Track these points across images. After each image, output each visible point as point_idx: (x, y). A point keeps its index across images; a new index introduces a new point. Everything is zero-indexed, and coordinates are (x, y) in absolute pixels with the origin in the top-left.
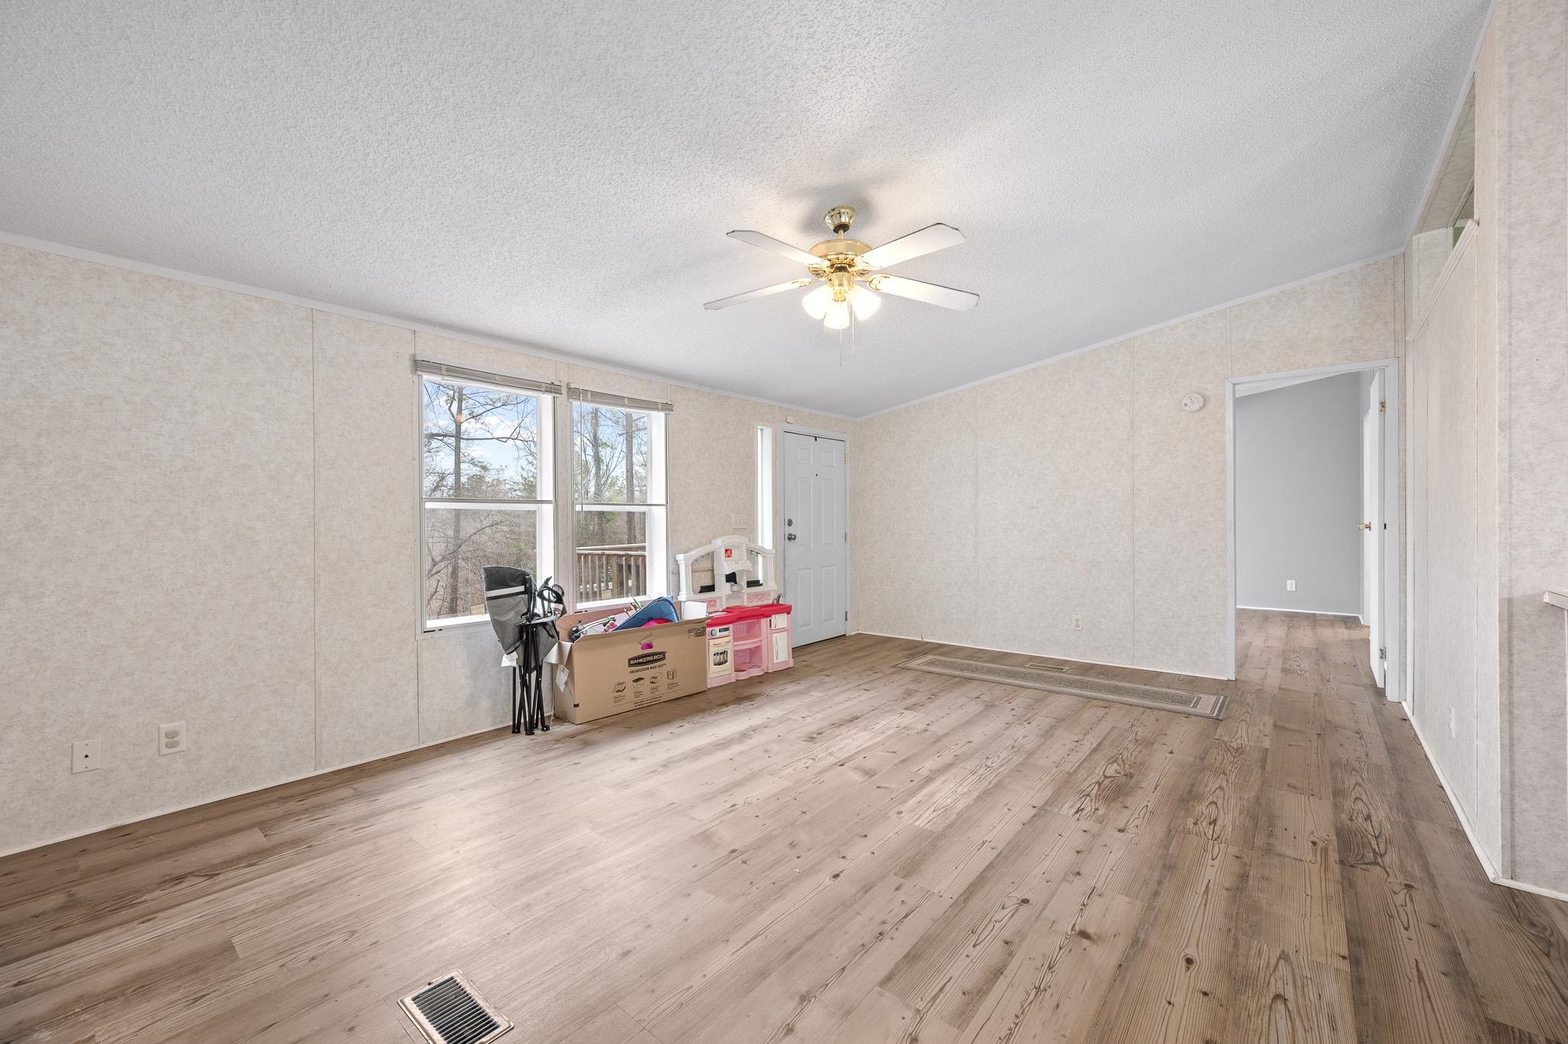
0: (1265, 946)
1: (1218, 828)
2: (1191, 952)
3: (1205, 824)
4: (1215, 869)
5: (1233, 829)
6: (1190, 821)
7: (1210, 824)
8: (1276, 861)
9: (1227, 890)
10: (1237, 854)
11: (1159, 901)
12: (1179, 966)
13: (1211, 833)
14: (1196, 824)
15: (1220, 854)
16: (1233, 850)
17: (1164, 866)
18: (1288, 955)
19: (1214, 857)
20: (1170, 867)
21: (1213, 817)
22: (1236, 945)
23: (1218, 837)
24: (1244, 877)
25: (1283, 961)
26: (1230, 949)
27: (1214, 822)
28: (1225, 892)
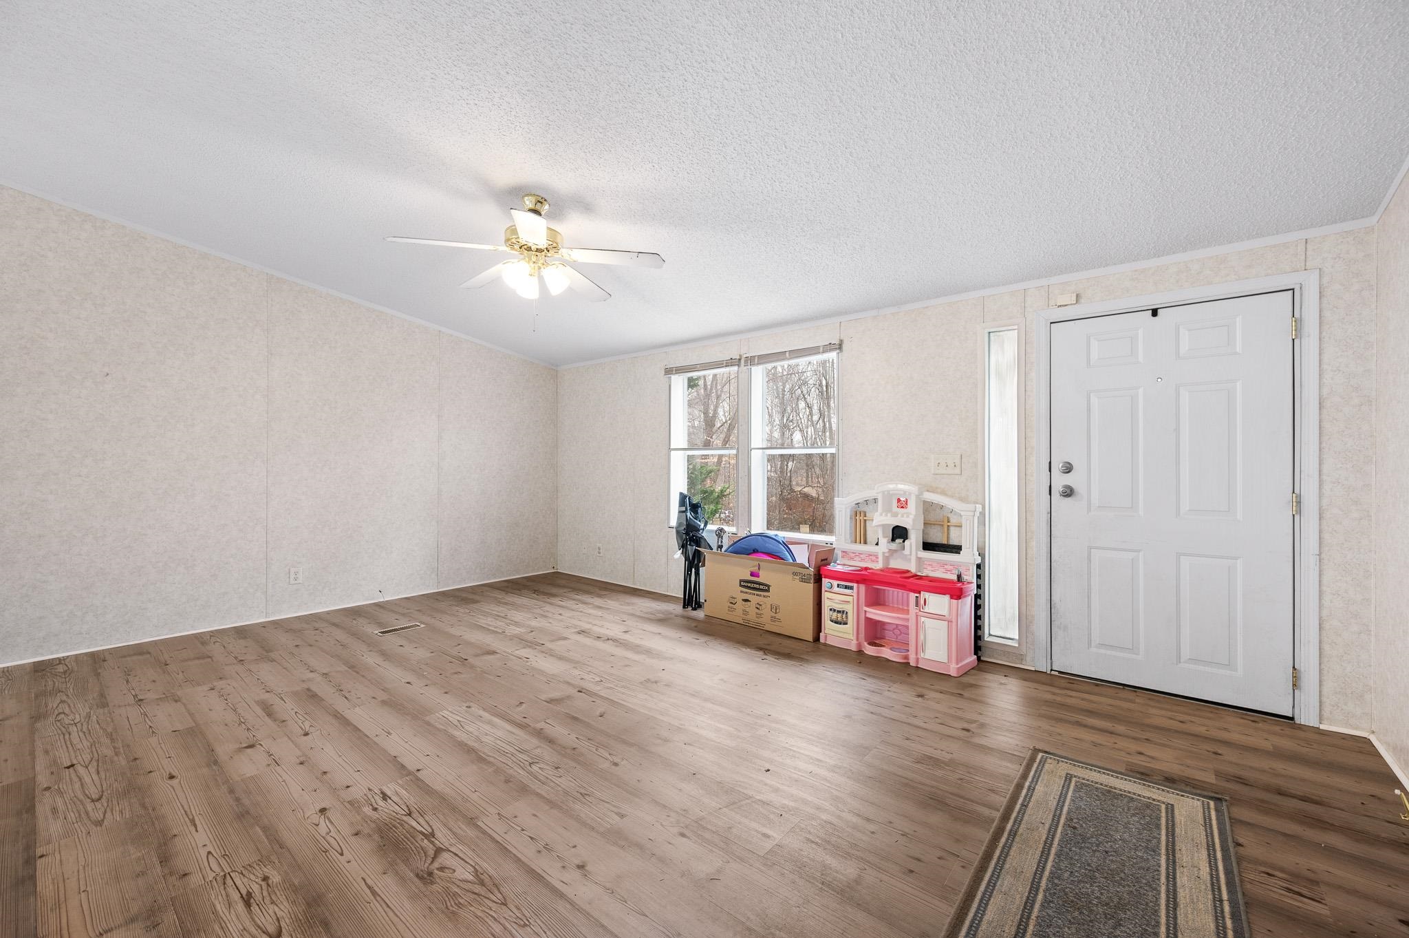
0: (118, 819)
1: (235, 896)
2: (175, 782)
3: (256, 888)
4: (200, 845)
5: (215, 912)
6: (275, 878)
7: (249, 894)
8: (134, 908)
9: (175, 836)
10: (187, 878)
11: (224, 788)
12: (177, 771)
13: (238, 882)
14: (265, 879)
15: (206, 864)
16: (195, 880)
17: (248, 812)
18: (96, 826)
19: (210, 856)
20: (243, 815)
21: (255, 908)
22: (144, 806)
23: (225, 883)
24: (164, 860)
25: (100, 819)
26: (147, 800)
27: (247, 900)
28: (175, 832)
